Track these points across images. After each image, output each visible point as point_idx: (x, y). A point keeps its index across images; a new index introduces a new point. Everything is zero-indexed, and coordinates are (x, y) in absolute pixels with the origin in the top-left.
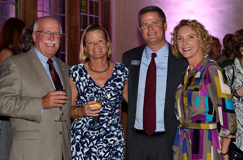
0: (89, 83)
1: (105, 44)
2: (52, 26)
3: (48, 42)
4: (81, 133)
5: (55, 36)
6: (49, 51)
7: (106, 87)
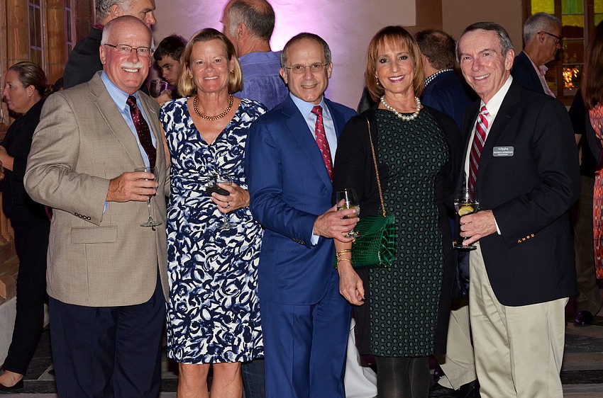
0: (189, 135)
1: (226, 66)
2: (135, 36)
3: (126, 64)
4: (176, 228)
5: (141, 53)
6: (128, 81)
7: (218, 144)
